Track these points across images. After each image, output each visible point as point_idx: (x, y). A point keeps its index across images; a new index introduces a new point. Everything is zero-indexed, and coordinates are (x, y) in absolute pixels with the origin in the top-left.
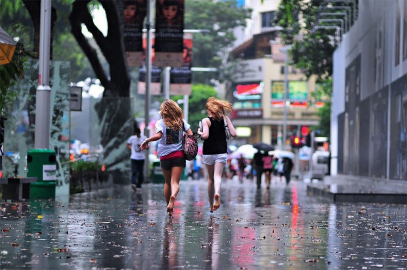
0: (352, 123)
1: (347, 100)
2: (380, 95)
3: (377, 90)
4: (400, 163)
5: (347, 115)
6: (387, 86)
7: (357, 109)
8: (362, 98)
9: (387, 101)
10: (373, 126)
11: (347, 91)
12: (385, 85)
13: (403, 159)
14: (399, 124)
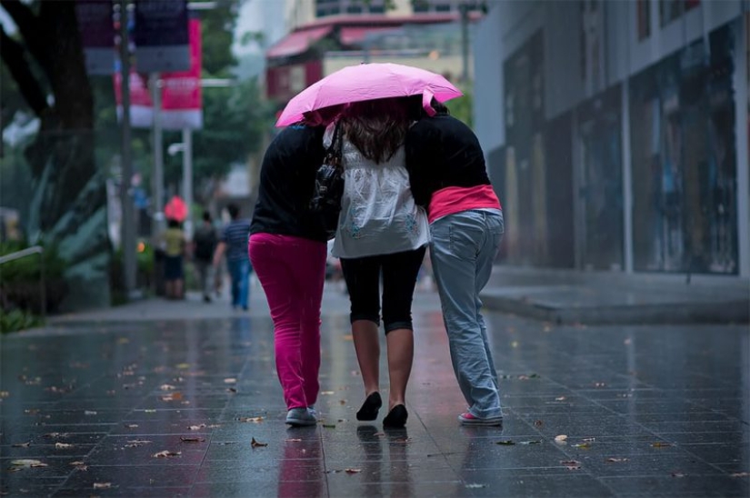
0: (524, 165)
1: (511, 120)
2: (598, 104)
3: (589, 93)
4: (662, 237)
5: (511, 151)
6: (619, 86)
7: (539, 138)
8: (549, 115)
9: (620, 117)
10: (582, 166)
11: (510, 103)
12: (613, 81)
13: (670, 229)
14: (657, 158)
